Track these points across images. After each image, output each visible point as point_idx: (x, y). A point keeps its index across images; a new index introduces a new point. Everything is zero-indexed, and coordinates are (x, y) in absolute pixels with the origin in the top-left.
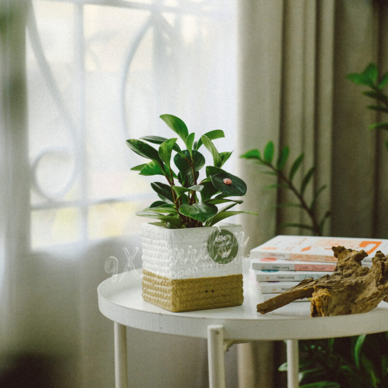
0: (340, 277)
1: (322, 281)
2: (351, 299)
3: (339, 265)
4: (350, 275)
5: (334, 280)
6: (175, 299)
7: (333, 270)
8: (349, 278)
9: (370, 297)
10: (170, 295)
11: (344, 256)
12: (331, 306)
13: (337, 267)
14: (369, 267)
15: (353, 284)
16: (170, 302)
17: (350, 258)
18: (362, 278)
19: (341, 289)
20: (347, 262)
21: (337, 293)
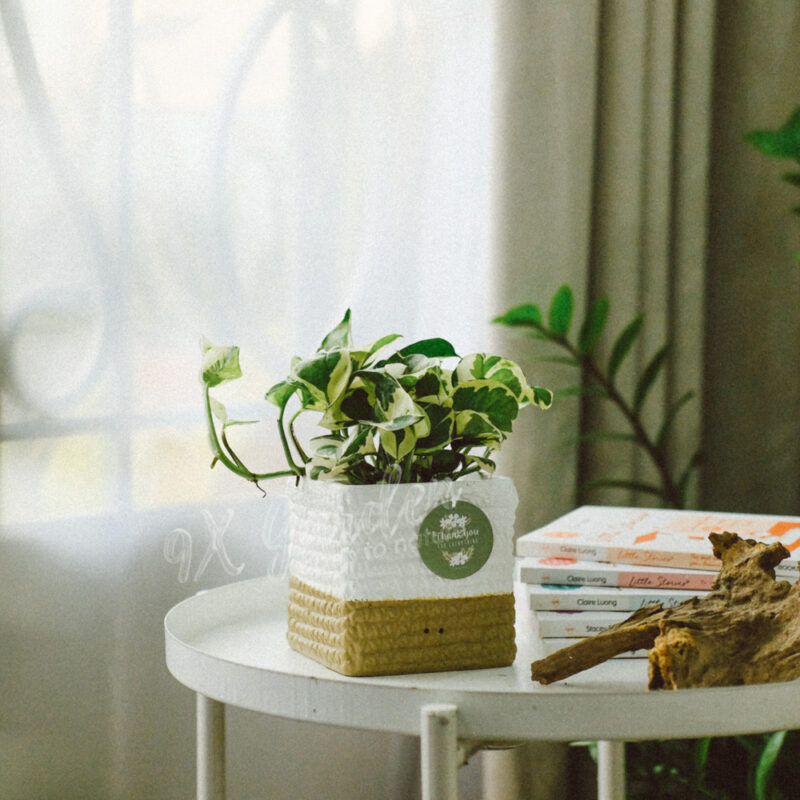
0: (724, 602)
1: (681, 612)
2: (744, 652)
3: (724, 576)
4: (746, 599)
5: (709, 610)
6: (352, 646)
7: (709, 586)
8: (744, 607)
9: (787, 650)
10: (340, 636)
11: (737, 554)
12: (695, 668)
13: (718, 580)
14: (792, 582)
15: (752, 619)
16: (340, 651)
17: (748, 560)
18: (774, 608)
19: (721, 631)
20: (742, 570)
21: (713, 638)
